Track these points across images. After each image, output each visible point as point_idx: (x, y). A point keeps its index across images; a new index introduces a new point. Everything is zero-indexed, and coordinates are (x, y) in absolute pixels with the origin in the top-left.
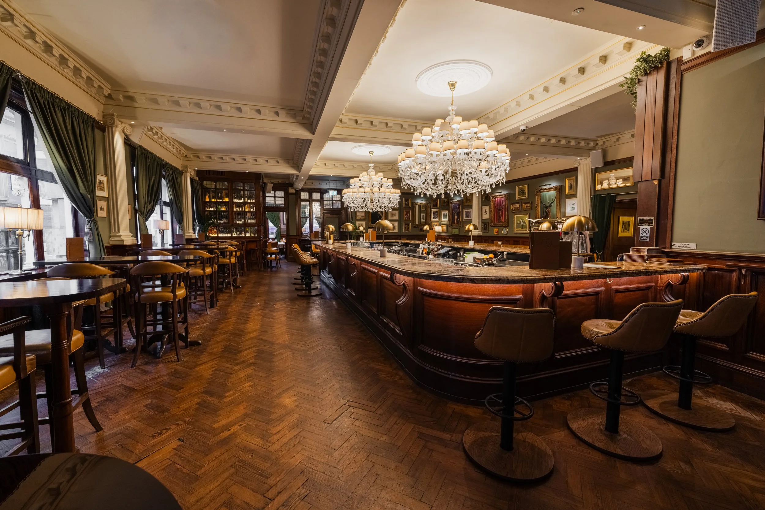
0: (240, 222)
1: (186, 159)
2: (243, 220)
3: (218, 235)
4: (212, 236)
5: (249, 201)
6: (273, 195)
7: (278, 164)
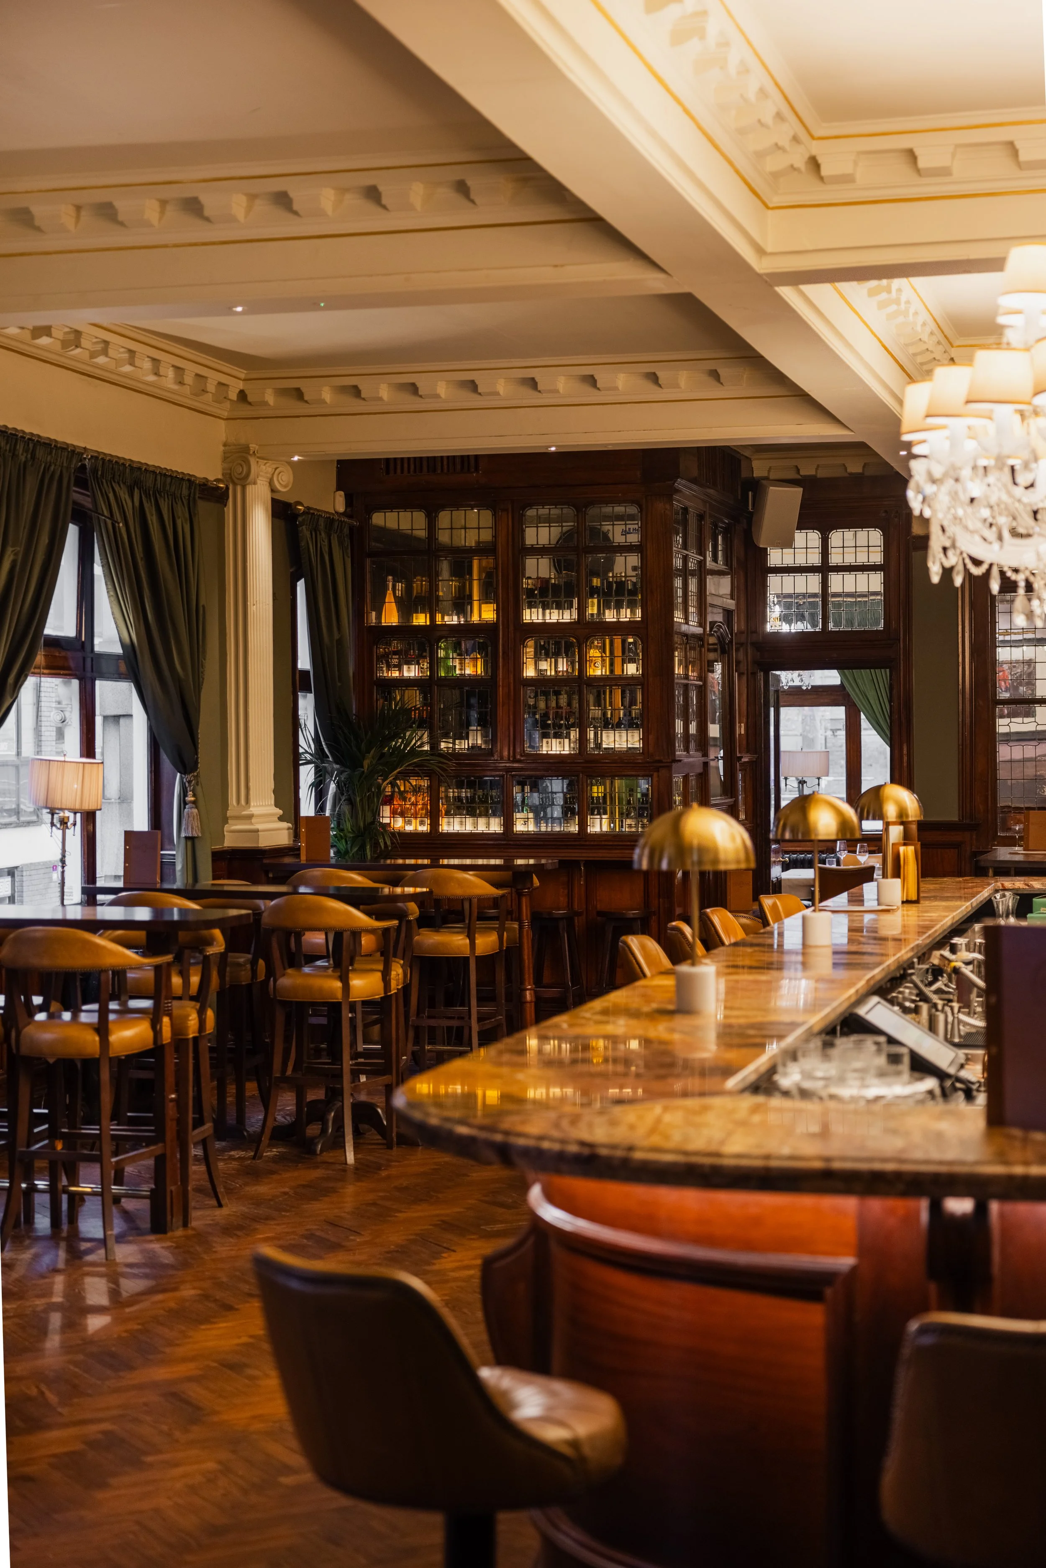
0: (556, 747)
1: (245, 411)
2: (574, 734)
3: (435, 824)
4: (409, 828)
5: (610, 616)
6: (815, 559)
7: (719, 392)
